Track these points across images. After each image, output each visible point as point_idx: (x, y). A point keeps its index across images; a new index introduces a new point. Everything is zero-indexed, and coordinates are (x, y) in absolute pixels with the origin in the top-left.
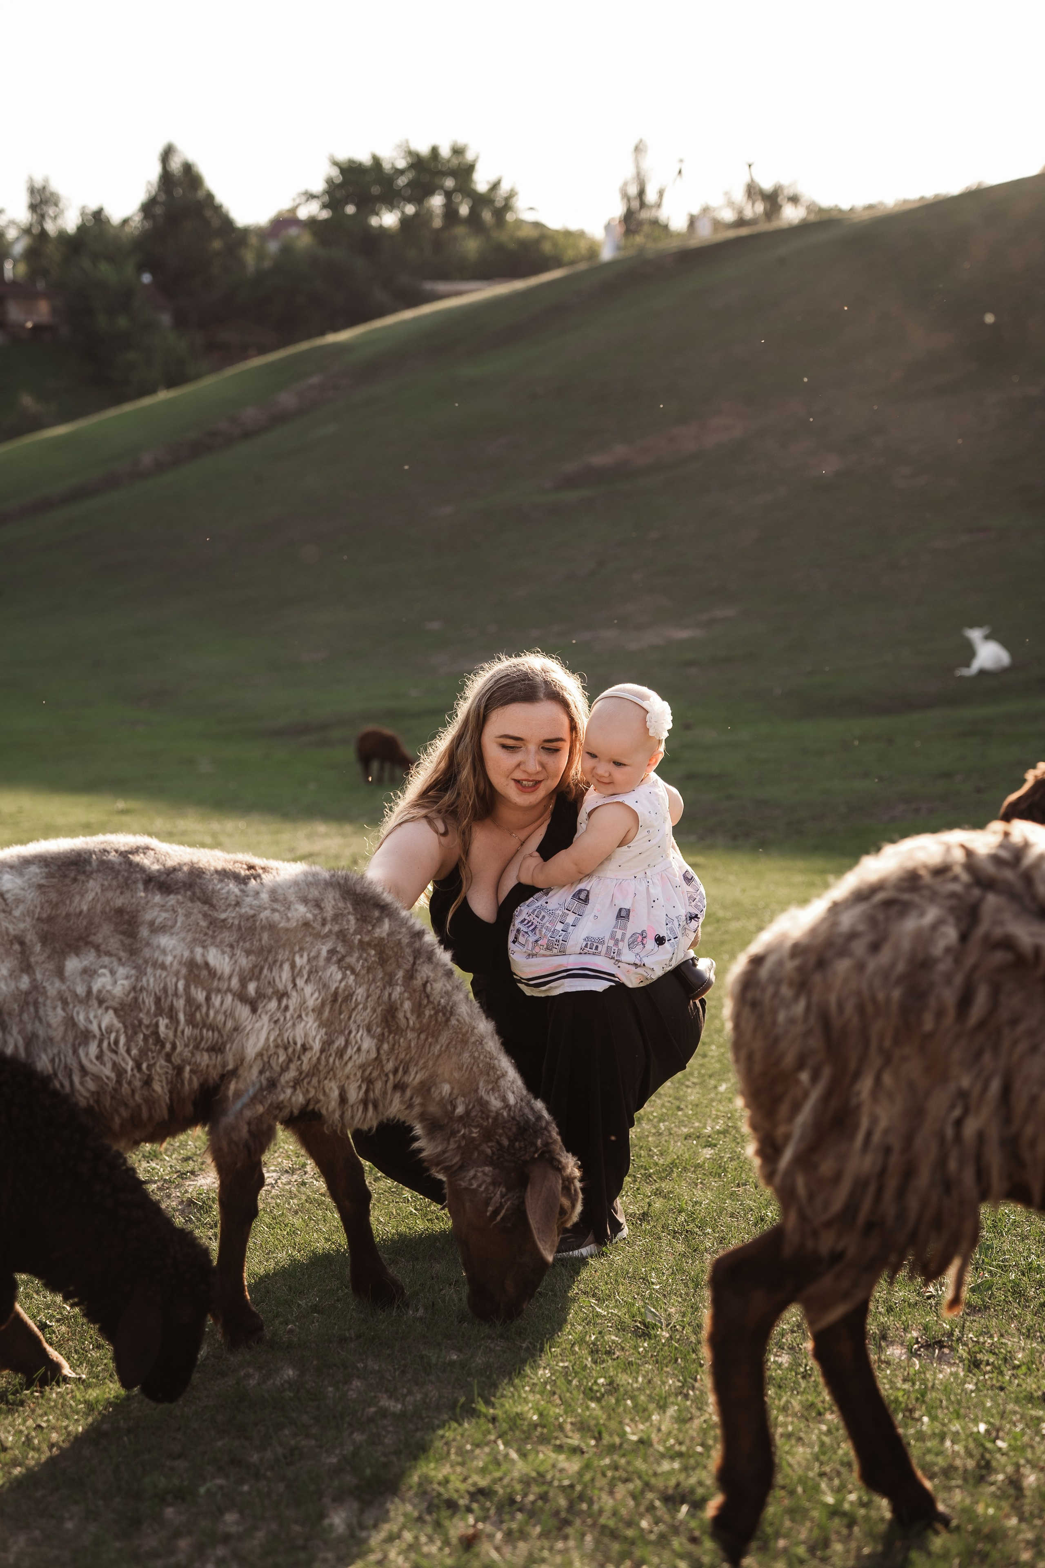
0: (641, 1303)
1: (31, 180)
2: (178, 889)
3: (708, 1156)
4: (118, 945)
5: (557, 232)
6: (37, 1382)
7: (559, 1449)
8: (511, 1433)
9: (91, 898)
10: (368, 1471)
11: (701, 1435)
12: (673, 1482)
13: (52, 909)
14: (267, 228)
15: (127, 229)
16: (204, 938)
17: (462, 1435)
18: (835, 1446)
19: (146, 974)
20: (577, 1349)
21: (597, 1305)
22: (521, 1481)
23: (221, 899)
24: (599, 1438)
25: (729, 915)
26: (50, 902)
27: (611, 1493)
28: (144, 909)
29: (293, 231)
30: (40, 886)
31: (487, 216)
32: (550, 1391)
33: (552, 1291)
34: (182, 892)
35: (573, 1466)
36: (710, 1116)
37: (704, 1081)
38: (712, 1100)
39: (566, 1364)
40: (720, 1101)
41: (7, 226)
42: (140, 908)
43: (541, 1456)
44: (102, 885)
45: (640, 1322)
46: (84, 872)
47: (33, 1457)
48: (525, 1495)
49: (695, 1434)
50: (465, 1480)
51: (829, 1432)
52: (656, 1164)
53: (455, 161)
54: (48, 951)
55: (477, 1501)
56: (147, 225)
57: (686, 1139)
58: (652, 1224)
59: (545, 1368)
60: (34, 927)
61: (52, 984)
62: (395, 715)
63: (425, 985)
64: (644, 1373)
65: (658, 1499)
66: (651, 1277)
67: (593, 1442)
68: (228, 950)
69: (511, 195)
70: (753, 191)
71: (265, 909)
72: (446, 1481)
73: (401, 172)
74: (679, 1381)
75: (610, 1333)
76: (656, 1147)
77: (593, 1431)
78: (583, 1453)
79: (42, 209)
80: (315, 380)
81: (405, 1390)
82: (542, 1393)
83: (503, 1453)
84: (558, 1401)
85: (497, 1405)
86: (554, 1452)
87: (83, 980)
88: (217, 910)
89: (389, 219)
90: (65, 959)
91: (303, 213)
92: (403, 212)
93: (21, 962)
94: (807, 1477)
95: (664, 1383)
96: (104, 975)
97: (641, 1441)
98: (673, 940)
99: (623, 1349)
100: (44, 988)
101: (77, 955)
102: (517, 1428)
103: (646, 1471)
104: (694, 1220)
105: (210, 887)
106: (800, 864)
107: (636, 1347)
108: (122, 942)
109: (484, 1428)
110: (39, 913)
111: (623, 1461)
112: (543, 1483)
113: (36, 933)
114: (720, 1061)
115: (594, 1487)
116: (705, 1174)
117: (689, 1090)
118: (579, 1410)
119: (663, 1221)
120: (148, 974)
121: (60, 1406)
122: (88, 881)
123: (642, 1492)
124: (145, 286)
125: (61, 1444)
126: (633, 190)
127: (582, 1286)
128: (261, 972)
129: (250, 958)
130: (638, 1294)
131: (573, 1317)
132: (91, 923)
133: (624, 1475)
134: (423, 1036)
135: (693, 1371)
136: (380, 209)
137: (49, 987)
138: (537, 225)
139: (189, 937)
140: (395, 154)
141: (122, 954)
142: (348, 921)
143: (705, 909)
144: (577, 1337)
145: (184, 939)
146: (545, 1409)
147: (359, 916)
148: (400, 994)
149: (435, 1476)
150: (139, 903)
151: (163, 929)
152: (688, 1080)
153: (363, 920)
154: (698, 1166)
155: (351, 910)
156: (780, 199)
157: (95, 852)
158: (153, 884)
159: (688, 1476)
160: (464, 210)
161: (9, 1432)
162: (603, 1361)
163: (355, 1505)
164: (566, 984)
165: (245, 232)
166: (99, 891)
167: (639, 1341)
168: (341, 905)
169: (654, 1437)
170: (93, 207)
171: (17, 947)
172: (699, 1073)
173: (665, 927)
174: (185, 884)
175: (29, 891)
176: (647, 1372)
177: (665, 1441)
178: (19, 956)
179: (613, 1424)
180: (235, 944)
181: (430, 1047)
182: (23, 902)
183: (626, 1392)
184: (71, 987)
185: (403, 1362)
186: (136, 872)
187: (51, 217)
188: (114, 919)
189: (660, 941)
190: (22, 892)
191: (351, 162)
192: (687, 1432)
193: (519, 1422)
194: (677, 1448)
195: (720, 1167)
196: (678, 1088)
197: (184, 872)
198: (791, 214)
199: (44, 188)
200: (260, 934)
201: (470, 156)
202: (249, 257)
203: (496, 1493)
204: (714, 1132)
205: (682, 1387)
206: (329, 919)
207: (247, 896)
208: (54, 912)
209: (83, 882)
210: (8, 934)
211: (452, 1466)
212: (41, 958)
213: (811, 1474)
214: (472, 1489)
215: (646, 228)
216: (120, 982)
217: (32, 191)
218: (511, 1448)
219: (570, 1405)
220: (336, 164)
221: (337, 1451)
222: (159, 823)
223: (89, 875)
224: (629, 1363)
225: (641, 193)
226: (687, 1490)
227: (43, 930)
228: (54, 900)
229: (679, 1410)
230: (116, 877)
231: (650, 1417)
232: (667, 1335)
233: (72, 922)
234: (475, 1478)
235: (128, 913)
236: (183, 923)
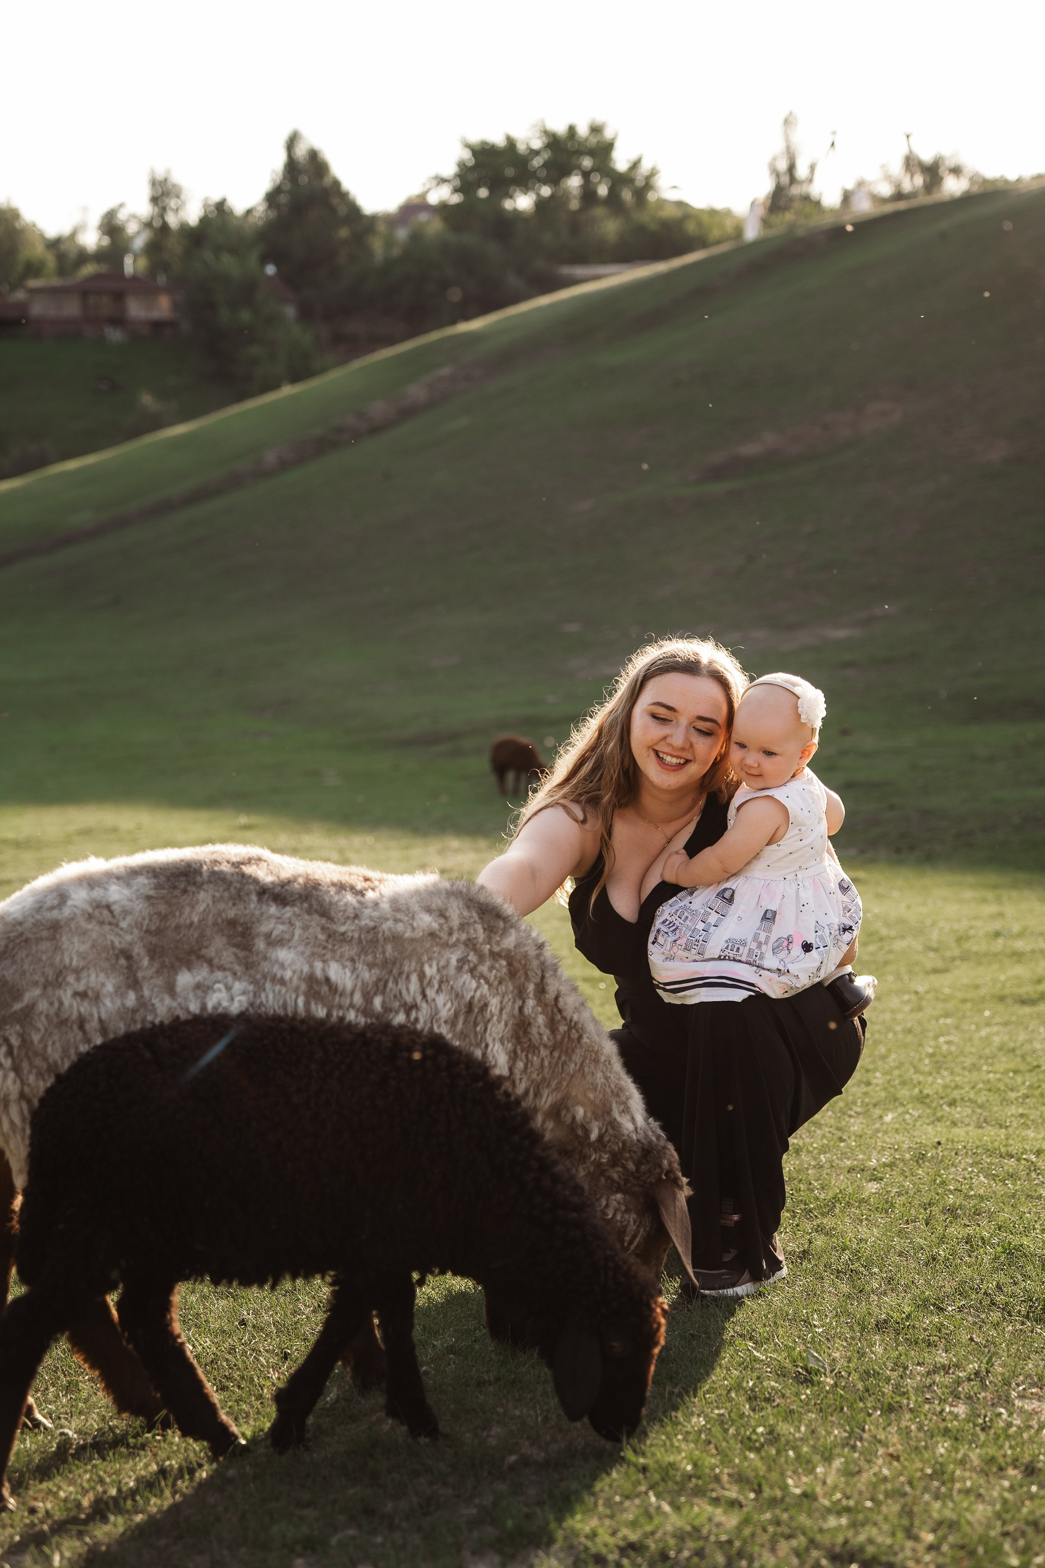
0: (803, 1347)
1: (153, 172)
2: (294, 901)
3: (874, 1191)
4: (232, 958)
5: (702, 211)
6: (158, 1425)
7: (716, 1501)
8: (662, 1484)
9: (202, 909)
10: (510, 1523)
11: (871, 1488)
12: (840, 1539)
13: (161, 921)
14: (396, 215)
15: (251, 220)
16: (324, 952)
17: (611, 1486)
18: (1019, 1504)
19: (264, 990)
20: (733, 1395)
21: (755, 1349)
22: (674, 1536)
23: (340, 911)
24: (759, 1491)
25: (893, 933)
26: (159, 914)
27: (773, 1550)
28: (259, 921)
29: (423, 217)
30: (148, 898)
31: (627, 195)
32: (705, 1441)
33: (705, 1333)
34: (299, 904)
35: (731, 1520)
36: (874, 1148)
37: (868, 1110)
38: (878, 1131)
39: (722, 1411)
40: (886, 1132)
41: (128, 221)
42: (254, 919)
43: (696, 1509)
44: (214, 897)
45: (802, 1368)
46: (195, 884)
47: (155, 1504)
48: (679, 1551)
49: (864, 1488)
50: (614, 1534)
51: (1012, 1489)
52: (817, 1199)
53: (593, 141)
54: (156, 965)
55: (628, 1557)
56: (272, 214)
57: (849, 1172)
58: (813, 1262)
59: (699, 1416)
60: (142, 939)
61: (162, 1000)
62: (533, 723)
63: (557, 999)
64: (807, 1422)
65: (825, 1557)
66: (813, 1319)
67: (752, 1495)
68: (349, 964)
69: (653, 173)
70: (911, 163)
71: (387, 919)
72: (594, 1535)
73: (536, 153)
74: (845, 1431)
75: (769, 1378)
76: (817, 1180)
77: (752, 1483)
78: (741, 1506)
79: (163, 202)
80: (445, 371)
81: (548, 1437)
82: (696, 1442)
83: (655, 1505)
84: (714, 1451)
85: (649, 1455)
86: (710, 1504)
87: (196, 996)
88: (335, 923)
89: (523, 202)
90: (176, 974)
91: (434, 198)
92: (538, 195)
93: (128, 978)
94: (988, 1536)
95: (829, 1433)
96: (220, 990)
97: (805, 1495)
98: (822, 949)
99: (783, 1396)
100: (153, 1005)
101: (189, 969)
102: (670, 1479)
103: (811, 1527)
104: (859, 1259)
105: (327, 899)
106: (970, 879)
107: (797, 1394)
108: (236, 955)
109: (634, 1478)
110: (148, 925)
111: (785, 1516)
112: (700, 1538)
113: (144, 946)
114: (885, 1089)
115: (754, 1543)
116: (870, 1210)
117: (852, 1120)
118: (737, 1461)
119: (824, 1259)
120: (267, 989)
121: (182, 1451)
122: (198, 893)
123: (807, 1549)
124: (269, 278)
125: (184, 1490)
126: (783, 166)
127: (738, 1328)
128: (385, 986)
129: (373, 971)
130: (799, 1338)
131: (729, 1361)
132: (202, 936)
133: (787, 1531)
134: (556, 1054)
135: (861, 1420)
136: (515, 191)
137: (158, 1004)
138: (680, 204)
139: (308, 952)
140: (530, 134)
141: (238, 968)
142: (475, 930)
143: (860, 922)
144: (733, 1382)
145: (303, 953)
146: (699, 1459)
147: (486, 926)
148: (533, 1008)
149: (582, 1529)
150: (253, 914)
151: (280, 942)
152: (851, 1109)
153: (490, 930)
154: (862, 1201)
155: (477, 918)
156: (942, 171)
157: (205, 863)
158: (267, 895)
159: (857, 1534)
160: (603, 190)
161: (130, 1477)
162: (762, 1409)
163: (497, 1559)
164: (702, 994)
165: (373, 220)
166: (211, 902)
167: (801, 1387)
168: (466, 913)
169: (819, 1490)
170: (216, 198)
171: (123, 962)
172: (862, 1102)
173: (815, 934)
174: (300, 896)
175: (137, 902)
176: (810, 1421)
177: (831, 1496)
178: (125, 971)
179: (774, 1476)
180: (356, 958)
181: (563, 1067)
182: (131, 913)
183: (788, 1442)
184: (183, 1004)
185: (545, 1408)
186: (248, 883)
187: (172, 209)
188: (226, 932)
189: (807, 947)
190: (130, 904)
191: (484, 143)
192: (855, 1485)
193: (672, 1472)
194: (844, 1502)
195: (887, 1202)
196: (840, 1117)
197: (299, 884)
198: (953, 187)
199: (166, 180)
200: (383, 947)
201: (608, 134)
202: (377, 246)
203: (647, 1548)
204: (880, 1165)
205: (849, 1437)
206: (455, 928)
207: (366, 908)
208: (162, 924)
209: (194, 893)
210: (113, 948)
211: (600, 1518)
212: (149, 973)
213: (993, 1533)
214: (622, 1543)
215: (797, 205)
216: (237, 999)
217: (154, 183)
218: (664, 1500)
219: (727, 1456)
220: (468, 146)
221: (477, 1501)
222: (283, 839)
223: (200, 886)
224: (790, 1412)
225: (791, 168)
226: (856, 1548)
227: (151, 943)
228: (163, 912)
229: (846, 1462)
230: (228, 889)
231: (814, 1468)
232: (832, 1382)
233: (182, 934)
234: (625, 1531)
235: (241, 925)
236: (300, 936)
